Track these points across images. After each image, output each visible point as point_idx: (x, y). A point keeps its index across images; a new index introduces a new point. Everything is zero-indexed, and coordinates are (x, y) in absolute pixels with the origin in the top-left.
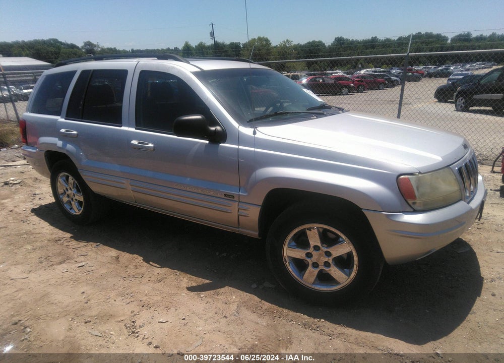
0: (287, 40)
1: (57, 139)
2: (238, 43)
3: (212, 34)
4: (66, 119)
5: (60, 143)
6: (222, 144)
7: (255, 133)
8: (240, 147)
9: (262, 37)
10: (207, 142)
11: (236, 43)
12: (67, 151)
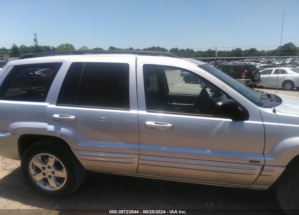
0: (84, 46)
1: (46, 124)
2: (49, 46)
3: (35, 40)
4: (57, 105)
5: (51, 128)
6: (245, 122)
7: (274, 111)
8: (265, 123)
9: (68, 44)
10: (231, 120)
11: (47, 46)
12: (62, 134)
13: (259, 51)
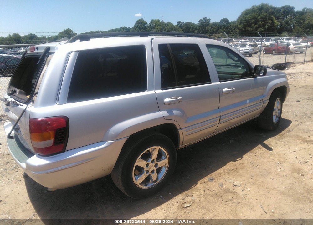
4: (162, 89)
13: (39, 37)
